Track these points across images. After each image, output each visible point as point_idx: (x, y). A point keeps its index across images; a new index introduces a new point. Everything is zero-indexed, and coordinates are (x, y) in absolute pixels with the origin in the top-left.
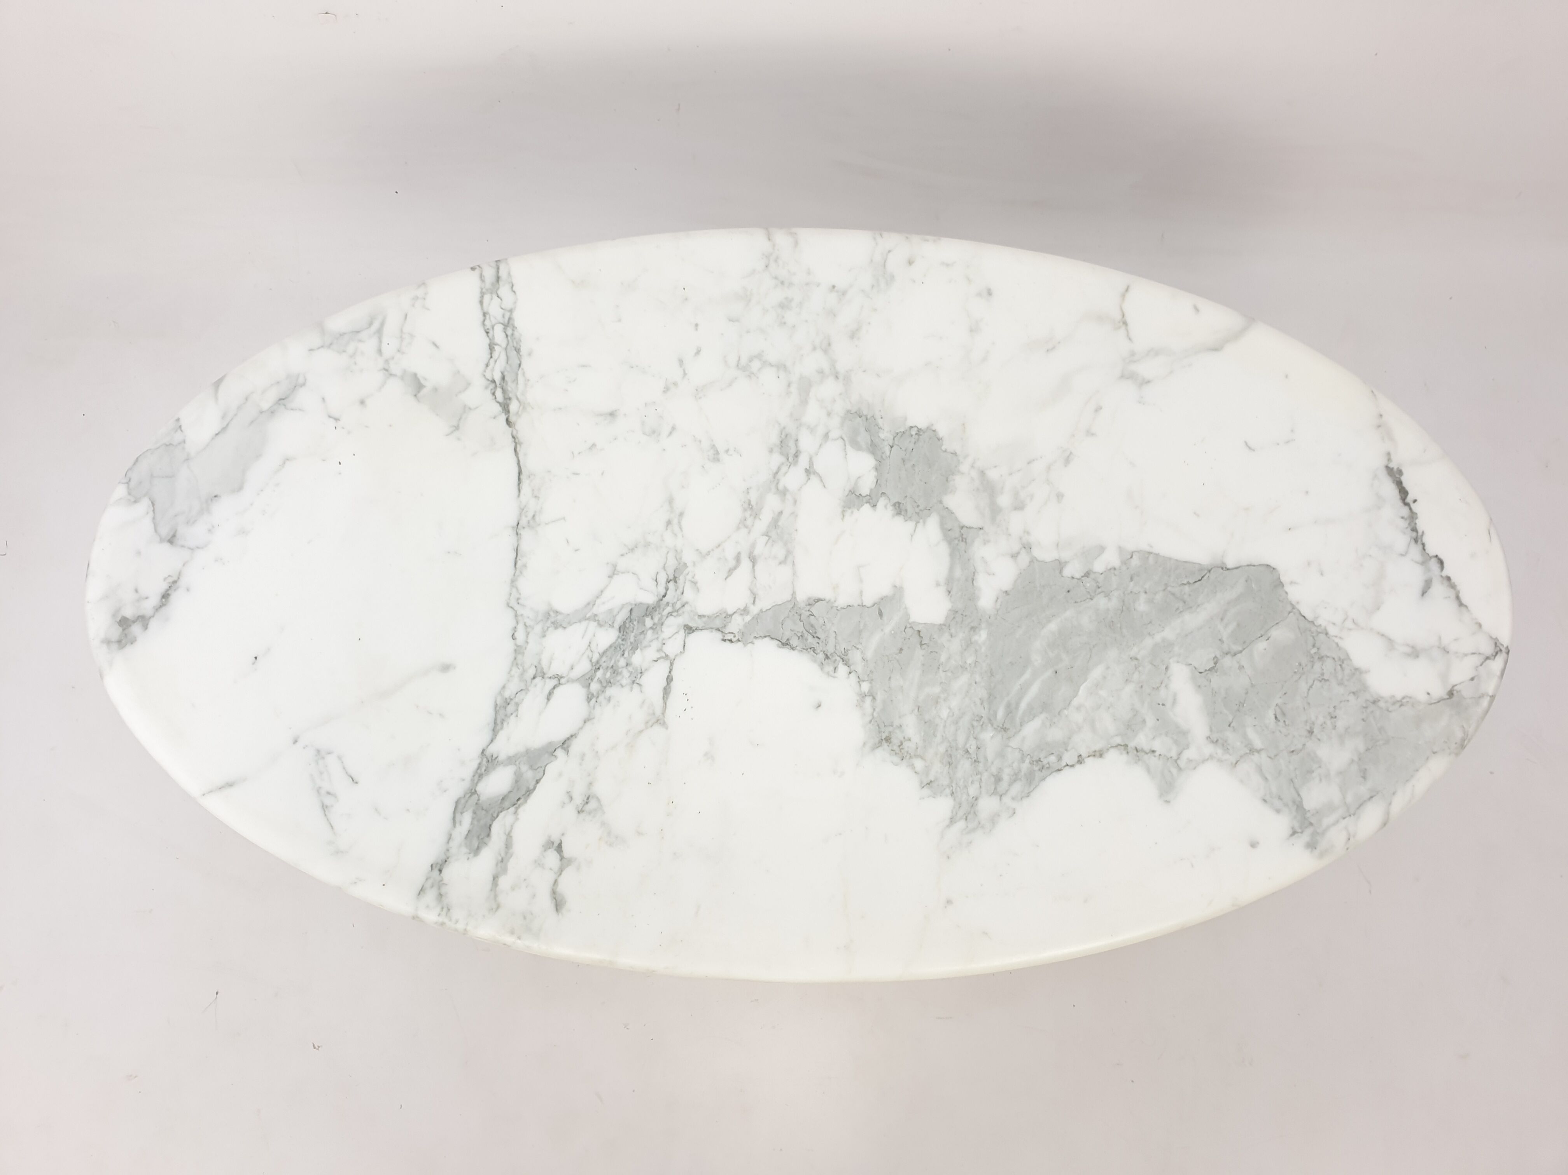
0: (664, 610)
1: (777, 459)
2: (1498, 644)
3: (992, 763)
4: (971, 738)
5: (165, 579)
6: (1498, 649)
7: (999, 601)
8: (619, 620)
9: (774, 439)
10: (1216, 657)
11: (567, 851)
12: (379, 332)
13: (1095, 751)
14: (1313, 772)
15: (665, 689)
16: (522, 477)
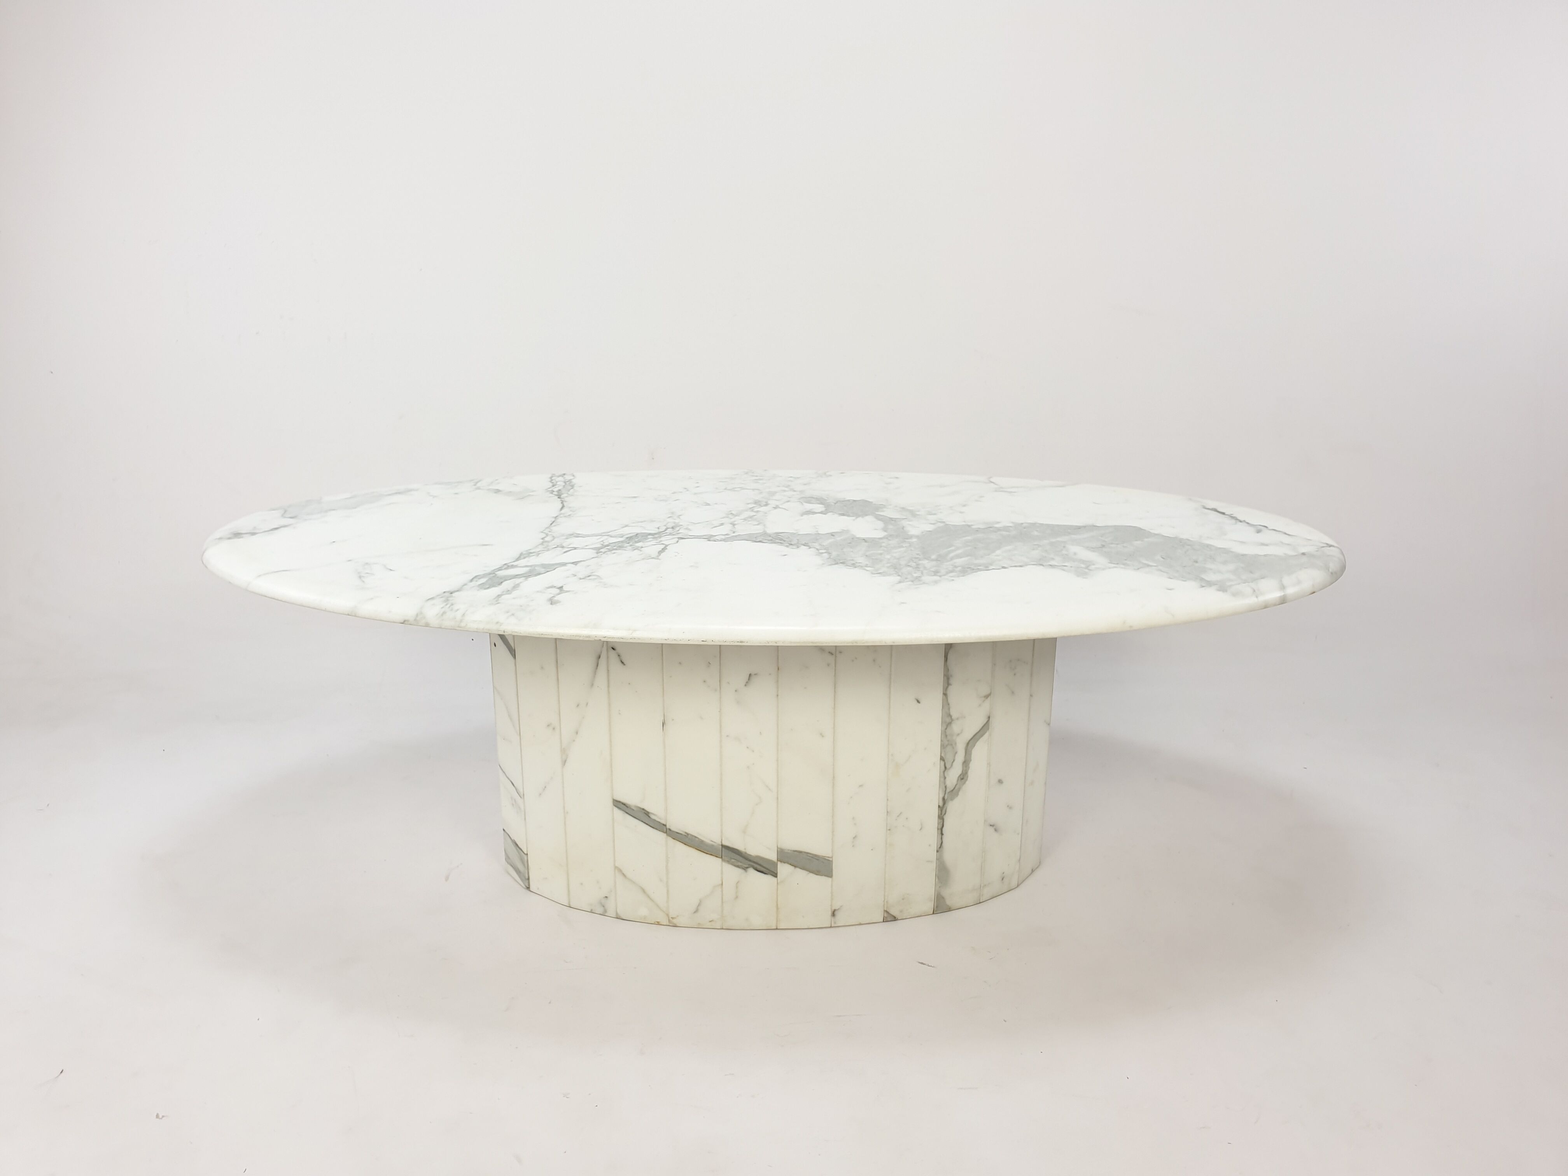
0: (662, 534)
1: (752, 505)
2: (1328, 544)
3: (931, 568)
5: (279, 525)
6: (1330, 546)
7: (924, 533)
8: (627, 536)
9: (750, 502)
13: (1016, 565)
16: (564, 507)
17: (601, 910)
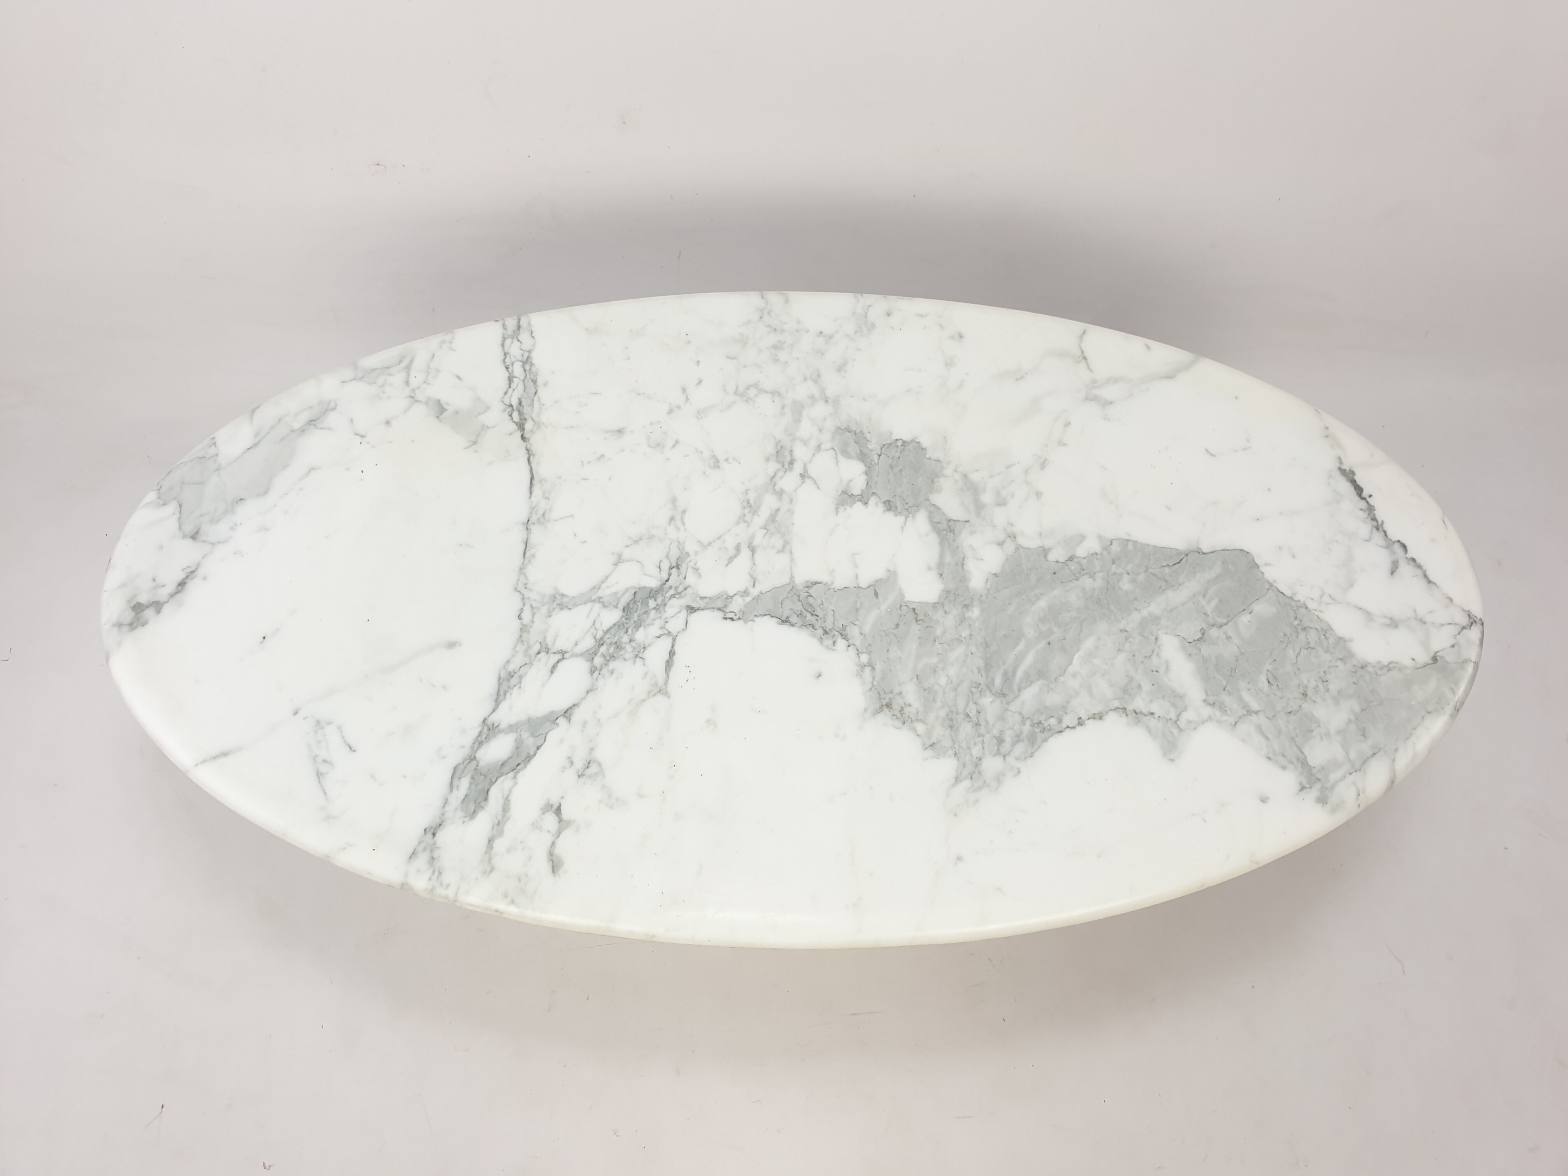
0: (666, 593)
1: (773, 466)
2: (1471, 615)
3: (994, 726)
4: (971, 703)
5: (183, 570)
6: (1473, 621)
7: (989, 582)
8: (623, 602)
9: (770, 449)
10: (1202, 629)
11: (566, 814)
12: (408, 368)
13: (1094, 714)
14: (1313, 731)
15: (667, 662)
16: (534, 482)
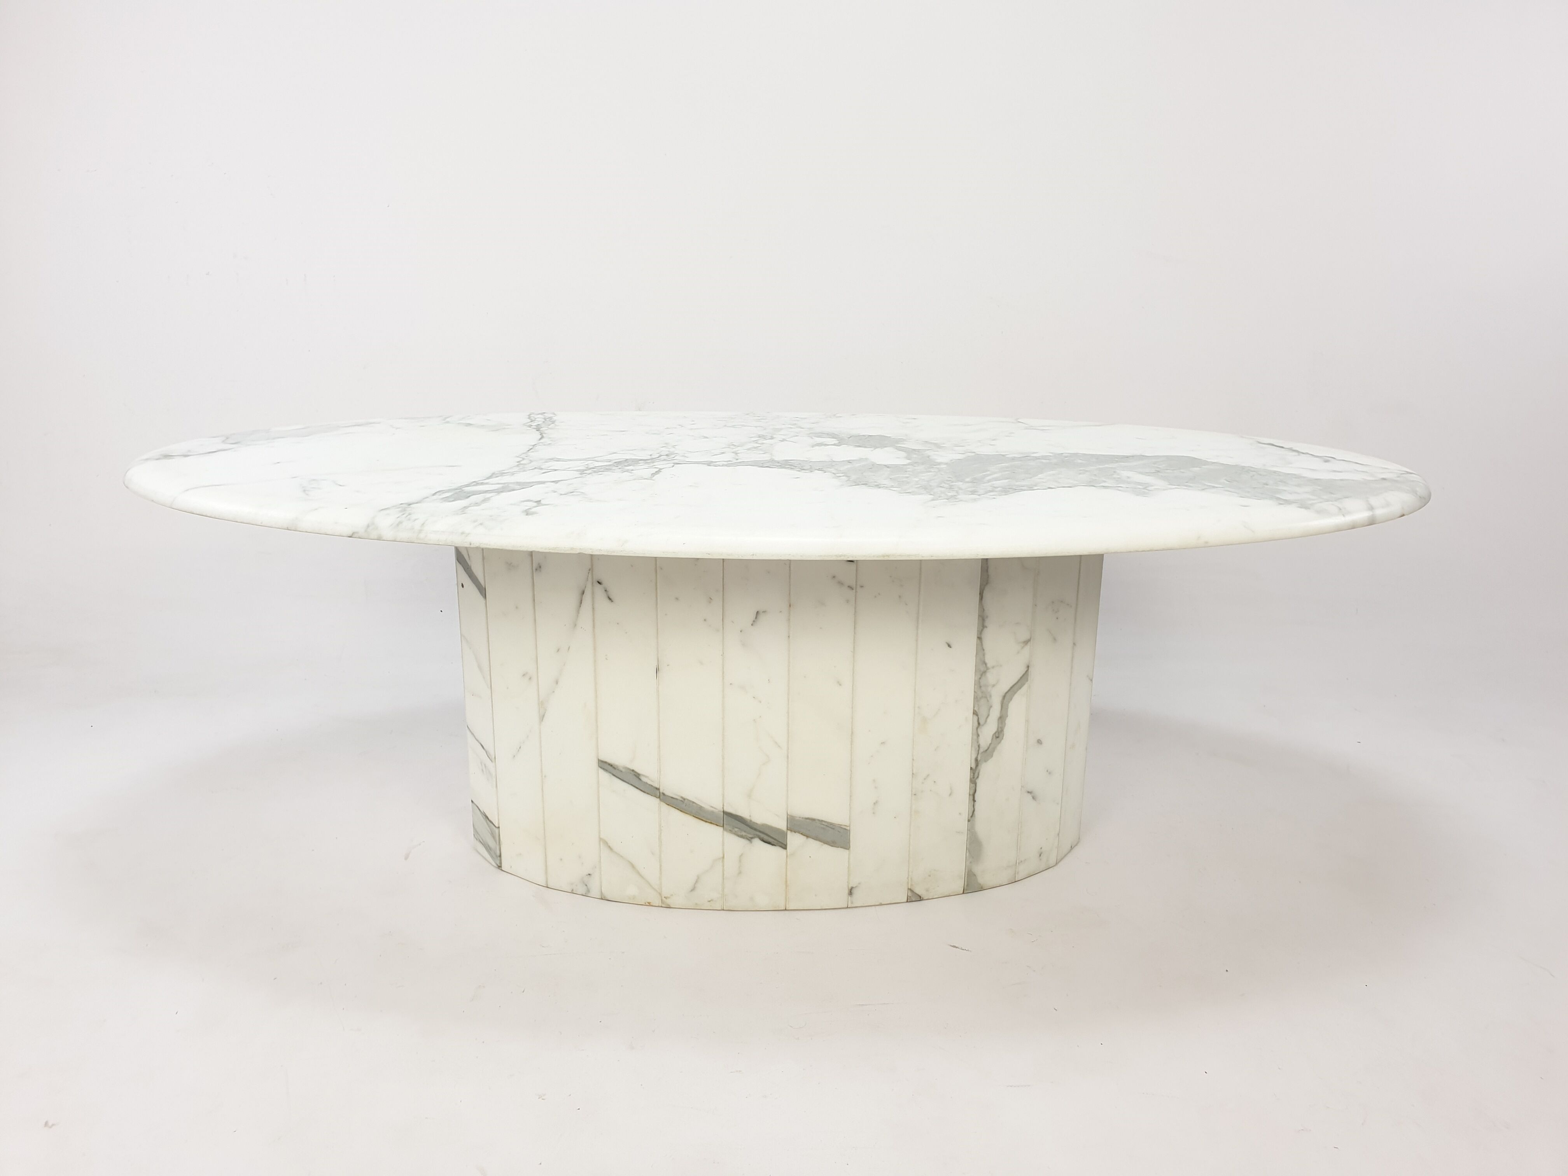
0: (656, 460)
1: (756, 439)
7: (953, 461)
8: (615, 461)
9: (753, 436)
15: (654, 473)
16: (543, 438)
17: (581, 889)
